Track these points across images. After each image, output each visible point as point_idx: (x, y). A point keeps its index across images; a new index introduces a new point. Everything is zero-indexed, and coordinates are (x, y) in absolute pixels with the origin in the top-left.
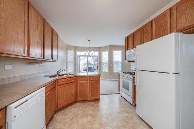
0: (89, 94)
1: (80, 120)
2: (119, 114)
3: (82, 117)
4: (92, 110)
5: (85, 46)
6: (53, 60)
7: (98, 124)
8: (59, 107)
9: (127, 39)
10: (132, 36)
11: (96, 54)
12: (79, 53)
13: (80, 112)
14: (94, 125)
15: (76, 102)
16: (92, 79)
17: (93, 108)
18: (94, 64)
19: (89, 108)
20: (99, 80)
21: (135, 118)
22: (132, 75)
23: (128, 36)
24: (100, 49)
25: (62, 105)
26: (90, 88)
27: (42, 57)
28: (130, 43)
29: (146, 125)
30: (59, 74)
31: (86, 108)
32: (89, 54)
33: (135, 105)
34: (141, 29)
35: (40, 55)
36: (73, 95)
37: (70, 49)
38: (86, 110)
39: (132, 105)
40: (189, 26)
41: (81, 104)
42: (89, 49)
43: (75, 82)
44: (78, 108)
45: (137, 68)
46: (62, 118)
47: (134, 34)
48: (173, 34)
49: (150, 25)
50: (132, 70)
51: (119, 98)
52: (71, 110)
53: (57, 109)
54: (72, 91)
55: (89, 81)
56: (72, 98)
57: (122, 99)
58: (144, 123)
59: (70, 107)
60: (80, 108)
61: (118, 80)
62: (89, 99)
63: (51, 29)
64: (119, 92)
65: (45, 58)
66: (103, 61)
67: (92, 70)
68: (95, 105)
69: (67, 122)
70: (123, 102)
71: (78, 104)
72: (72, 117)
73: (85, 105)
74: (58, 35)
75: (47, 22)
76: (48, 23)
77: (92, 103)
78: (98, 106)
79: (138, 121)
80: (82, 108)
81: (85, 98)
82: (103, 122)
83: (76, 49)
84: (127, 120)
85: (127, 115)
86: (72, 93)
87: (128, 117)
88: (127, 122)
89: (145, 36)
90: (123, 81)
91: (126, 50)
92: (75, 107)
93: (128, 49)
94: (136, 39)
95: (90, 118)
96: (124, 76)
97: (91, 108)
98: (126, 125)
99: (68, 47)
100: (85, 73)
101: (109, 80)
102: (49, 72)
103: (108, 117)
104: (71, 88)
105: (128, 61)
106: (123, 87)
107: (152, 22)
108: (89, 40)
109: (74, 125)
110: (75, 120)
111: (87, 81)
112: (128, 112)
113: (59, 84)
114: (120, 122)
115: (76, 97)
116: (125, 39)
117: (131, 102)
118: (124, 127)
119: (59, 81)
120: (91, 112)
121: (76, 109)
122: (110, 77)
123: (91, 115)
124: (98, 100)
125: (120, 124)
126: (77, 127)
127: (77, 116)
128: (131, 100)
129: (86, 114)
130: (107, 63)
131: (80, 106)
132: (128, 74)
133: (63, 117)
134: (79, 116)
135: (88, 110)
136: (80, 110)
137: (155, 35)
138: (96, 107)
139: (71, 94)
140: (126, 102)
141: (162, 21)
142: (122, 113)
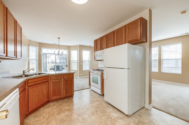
0: (63, 92)
1: (57, 117)
2: (92, 104)
3: (59, 114)
4: (68, 106)
5: (52, 43)
6: (16, 58)
7: (76, 115)
8: (30, 110)
9: (96, 41)
10: (100, 40)
11: (65, 52)
12: (44, 51)
13: (55, 110)
14: (72, 117)
15: (48, 102)
16: (66, 77)
17: (68, 104)
18: (60, 63)
19: (64, 105)
20: (73, 78)
21: (104, 103)
22: (100, 72)
23: (97, 39)
24: (69, 48)
25: (34, 107)
26: (64, 86)
27: (5, 55)
28: (98, 45)
29: (111, 107)
30: (25, 74)
31: (61, 105)
32: (59, 52)
33: (103, 95)
34: (107, 36)
35: (3, 52)
36: (46, 94)
37: (33, 45)
38: (62, 107)
39: (100, 95)
40: (134, 40)
41: (55, 103)
42: (59, 47)
43: (47, 81)
44: (52, 107)
45: (105, 66)
46: (35, 120)
47: (101, 39)
48: (127, 44)
49: (113, 34)
50: (100, 68)
51: (90, 91)
52: (44, 110)
53: (27, 113)
54: (45, 91)
55: (63, 79)
56: (45, 99)
57: (93, 92)
58: (110, 106)
59: (43, 108)
60: (55, 107)
61: (89, 76)
62: (63, 97)
63: (13, 21)
64: (89, 87)
65: (8, 55)
66: (72, 59)
67: (60, 69)
68: (70, 101)
69: (43, 122)
70: (93, 95)
71: (52, 104)
72: (48, 116)
73: (59, 103)
74: (21, 29)
75: (10, 12)
76: (11, 14)
77: (67, 100)
78: (72, 102)
79: (106, 105)
80: (57, 106)
81: (59, 97)
82: (80, 113)
83: (41, 45)
84: (99, 106)
85: (98, 103)
86: (45, 93)
87: (99, 104)
88: (99, 108)
89: (109, 42)
90: (93, 77)
91: (95, 50)
92: (48, 107)
93: (97, 50)
94: (103, 43)
95: (67, 113)
96: (94, 72)
97: (67, 104)
98: (98, 110)
99: (30, 43)
100: (53, 72)
101: (78, 77)
102: (8, 72)
103: (83, 108)
104: (44, 87)
105: (97, 60)
106: (93, 82)
107: (114, 32)
108: (59, 38)
109: (52, 122)
110: (51, 118)
111: (61, 79)
112: (98, 101)
113: (29, 85)
114: (94, 109)
115: (48, 97)
116: (94, 42)
117: (100, 93)
118: (97, 111)
119: (30, 81)
120: (67, 108)
121: (50, 109)
122: (80, 74)
123: (67, 110)
124: (72, 96)
125: (93, 110)
126: (56, 123)
127: (53, 114)
128: (99, 91)
129: (62, 110)
130: (77, 61)
131: (54, 105)
132: (98, 71)
133: (37, 119)
134: (55, 114)
135: (64, 106)
136: (55, 109)
137: (116, 42)
138: (71, 103)
139: (43, 94)
140: (96, 94)
141: (120, 33)
142: (94, 102)
